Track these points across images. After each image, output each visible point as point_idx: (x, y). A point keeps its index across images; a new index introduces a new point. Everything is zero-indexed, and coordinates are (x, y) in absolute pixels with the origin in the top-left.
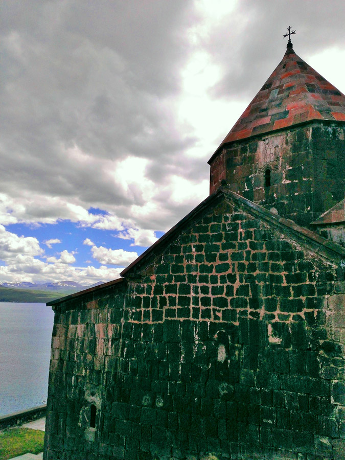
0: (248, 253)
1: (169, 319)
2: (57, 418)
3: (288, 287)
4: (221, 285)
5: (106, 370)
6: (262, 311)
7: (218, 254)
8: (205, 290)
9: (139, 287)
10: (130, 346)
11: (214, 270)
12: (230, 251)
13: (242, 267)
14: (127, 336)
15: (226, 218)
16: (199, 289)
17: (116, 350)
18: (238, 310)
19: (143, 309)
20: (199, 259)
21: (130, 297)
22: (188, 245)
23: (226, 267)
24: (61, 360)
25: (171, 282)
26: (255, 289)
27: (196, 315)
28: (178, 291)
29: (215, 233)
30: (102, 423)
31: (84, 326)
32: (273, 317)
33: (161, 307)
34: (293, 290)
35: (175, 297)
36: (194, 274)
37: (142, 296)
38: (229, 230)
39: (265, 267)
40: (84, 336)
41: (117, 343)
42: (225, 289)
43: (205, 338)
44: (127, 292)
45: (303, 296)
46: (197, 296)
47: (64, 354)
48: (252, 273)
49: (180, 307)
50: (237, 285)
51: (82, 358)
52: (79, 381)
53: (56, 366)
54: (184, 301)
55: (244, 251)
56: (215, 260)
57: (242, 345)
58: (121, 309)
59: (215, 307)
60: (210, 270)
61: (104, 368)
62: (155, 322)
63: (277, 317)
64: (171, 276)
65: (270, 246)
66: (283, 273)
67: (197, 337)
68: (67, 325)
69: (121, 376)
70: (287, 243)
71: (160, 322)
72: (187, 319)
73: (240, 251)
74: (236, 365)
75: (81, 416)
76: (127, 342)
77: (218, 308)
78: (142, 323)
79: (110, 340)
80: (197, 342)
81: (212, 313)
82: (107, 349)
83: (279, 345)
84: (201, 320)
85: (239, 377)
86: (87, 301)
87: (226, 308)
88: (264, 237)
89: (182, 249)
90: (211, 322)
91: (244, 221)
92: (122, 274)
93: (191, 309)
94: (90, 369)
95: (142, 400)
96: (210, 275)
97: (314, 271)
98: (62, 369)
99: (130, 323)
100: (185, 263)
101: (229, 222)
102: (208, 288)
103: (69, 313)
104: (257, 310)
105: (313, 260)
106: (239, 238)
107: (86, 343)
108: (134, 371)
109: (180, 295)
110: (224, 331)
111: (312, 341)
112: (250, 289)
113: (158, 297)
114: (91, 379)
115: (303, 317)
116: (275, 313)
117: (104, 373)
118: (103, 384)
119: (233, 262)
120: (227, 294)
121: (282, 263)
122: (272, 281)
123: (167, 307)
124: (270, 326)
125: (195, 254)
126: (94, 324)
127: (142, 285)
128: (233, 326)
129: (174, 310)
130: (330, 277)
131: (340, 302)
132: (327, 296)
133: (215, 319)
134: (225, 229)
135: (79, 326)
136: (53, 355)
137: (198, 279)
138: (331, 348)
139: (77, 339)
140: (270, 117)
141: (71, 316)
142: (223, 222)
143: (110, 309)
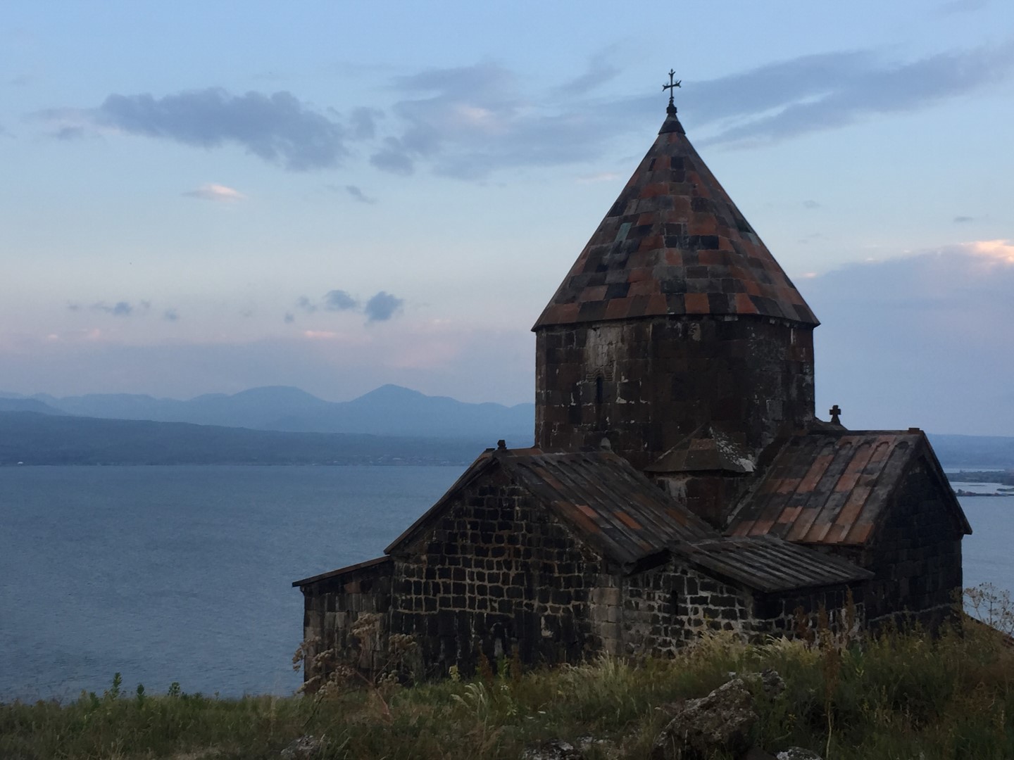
0: (524, 536)
1: (443, 608)
3: (560, 577)
4: (498, 572)
5: (375, 668)
6: (536, 603)
7: (494, 535)
8: (481, 577)
9: (408, 568)
11: (490, 553)
12: (505, 533)
13: (518, 553)
14: (397, 628)
15: (503, 492)
16: (475, 575)
17: (386, 644)
18: (514, 601)
19: (414, 596)
20: (474, 538)
21: (398, 580)
22: (463, 520)
23: (502, 551)
25: (445, 564)
26: (530, 578)
27: (472, 606)
28: (452, 576)
29: (491, 509)
31: (344, 614)
32: (546, 610)
33: (434, 595)
34: (564, 581)
35: (450, 583)
36: (469, 556)
38: (505, 507)
39: (540, 554)
40: (345, 626)
41: (385, 635)
42: (501, 577)
43: (482, 632)
44: (395, 574)
45: (572, 587)
46: (473, 583)
48: (527, 560)
49: (455, 595)
50: (513, 573)
54: (460, 589)
55: (520, 534)
56: (491, 542)
57: (518, 638)
58: (388, 595)
59: (492, 597)
60: (486, 553)
61: (373, 666)
62: (427, 613)
63: (549, 609)
64: (445, 557)
65: (545, 531)
66: (556, 562)
67: (473, 630)
68: (323, 612)
70: (561, 528)
71: (434, 612)
72: (463, 609)
73: (516, 533)
77: (494, 598)
78: (414, 613)
80: (473, 636)
81: (488, 603)
83: (551, 639)
84: (477, 611)
86: (346, 583)
87: (501, 598)
88: (539, 519)
89: (456, 524)
90: (487, 614)
91: (521, 497)
92: (386, 552)
93: (467, 599)
96: (486, 559)
97: (582, 562)
99: (399, 612)
100: (460, 542)
101: (506, 496)
102: (484, 574)
103: (324, 597)
104: (532, 602)
105: (582, 550)
106: (515, 517)
107: (349, 634)
109: (456, 581)
110: (500, 623)
111: (579, 635)
112: (525, 578)
115: (572, 610)
116: (548, 605)
117: (373, 671)
119: (510, 546)
120: (505, 582)
121: (555, 551)
122: (545, 570)
124: (543, 618)
125: (469, 532)
126: (357, 613)
127: (412, 567)
128: (509, 618)
129: (449, 598)
130: (595, 570)
131: (602, 595)
132: (592, 589)
133: (492, 610)
134: (501, 505)
135: (337, 614)
136: (307, 650)
137: (473, 563)
138: (594, 641)
139: (337, 631)
140: (606, 289)
141: (326, 601)
142: (500, 496)
143: (375, 595)
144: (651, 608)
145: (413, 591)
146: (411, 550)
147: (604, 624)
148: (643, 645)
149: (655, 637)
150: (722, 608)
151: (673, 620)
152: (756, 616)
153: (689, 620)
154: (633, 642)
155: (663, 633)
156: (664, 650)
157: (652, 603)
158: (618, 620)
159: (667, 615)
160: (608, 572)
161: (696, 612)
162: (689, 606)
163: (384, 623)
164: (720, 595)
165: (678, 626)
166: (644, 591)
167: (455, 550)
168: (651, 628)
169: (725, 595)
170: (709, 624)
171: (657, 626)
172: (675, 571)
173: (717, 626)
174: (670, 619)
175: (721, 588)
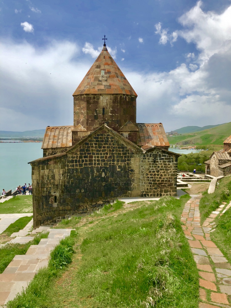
0: (112, 146)
1: (85, 166)
2: (39, 203)
3: (123, 156)
5: (60, 184)
6: (116, 163)
7: (102, 146)
8: (98, 157)
10: (69, 176)
12: (106, 146)
13: (110, 150)
14: (69, 172)
16: (96, 157)
17: (64, 177)
18: (108, 163)
19: (75, 164)
20: (96, 147)
21: (69, 160)
22: (92, 143)
23: (105, 150)
24: (38, 183)
25: (86, 155)
26: (114, 157)
27: (95, 165)
28: (88, 157)
29: (101, 140)
30: (60, 201)
32: (118, 164)
33: (82, 163)
35: (87, 160)
36: (94, 152)
37: (74, 159)
38: (106, 139)
39: (117, 151)
40: (49, 174)
41: (64, 175)
42: (105, 157)
43: (98, 171)
44: (68, 158)
45: (126, 158)
46: (96, 159)
47: (39, 181)
48: (113, 152)
49: (89, 162)
50: (108, 156)
51: (49, 181)
52: (48, 189)
54: (91, 161)
55: (111, 146)
56: (101, 148)
57: (109, 172)
58: (65, 164)
60: (100, 151)
62: (80, 168)
64: (86, 153)
65: (118, 145)
66: (122, 152)
68: (40, 171)
69: (67, 185)
70: (123, 144)
71: (82, 167)
72: (92, 166)
73: (109, 146)
74: (108, 177)
75: (50, 200)
77: (102, 162)
78: (75, 168)
79: (61, 174)
80: (95, 172)
82: (60, 177)
83: (120, 171)
84: (97, 166)
85: (108, 181)
86: (49, 162)
87: (105, 162)
88: (117, 142)
89: (89, 144)
90: (100, 167)
91: (111, 137)
93: (93, 163)
94: (53, 185)
95: (76, 191)
96: (100, 153)
97: (129, 152)
98: (39, 186)
99: (70, 168)
100: (91, 149)
101: (106, 136)
102: (99, 157)
103: (40, 166)
104: (114, 162)
105: (129, 149)
106: (109, 142)
107: (50, 176)
108: (72, 183)
109: (89, 159)
110: (104, 168)
111: (128, 169)
112: (112, 157)
113: (81, 159)
114: (54, 188)
115: (126, 164)
116: (119, 163)
117: (60, 185)
118: (59, 189)
119: (107, 149)
120: (105, 158)
121: (121, 150)
122: (118, 154)
123: (84, 163)
124: (117, 166)
126: (53, 170)
127: (74, 156)
128: (107, 167)
129: (87, 163)
130: (133, 153)
131: (135, 159)
132: (132, 158)
133: (101, 165)
134: (104, 138)
135: (46, 171)
136: (33, 182)
137: (96, 154)
138: (132, 170)
139: (45, 175)
140: (104, 86)
141: (41, 167)
142: (104, 136)
143: (60, 164)
144: (149, 162)
145: (74, 162)
146: (74, 151)
147: (135, 166)
148: (146, 170)
149: (150, 168)
150: (168, 160)
153: (159, 164)
154: (143, 170)
155: (152, 167)
156: (152, 171)
157: (149, 160)
158: (140, 165)
159: (153, 163)
160: (137, 154)
161: (161, 162)
162: (159, 160)
163: (64, 172)
165: (156, 165)
166: (147, 158)
167: (89, 151)
168: (149, 166)
169: (168, 157)
170: (164, 164)
171: (150, 165)
172: (156, 153)
173: (166, 164)
174: (154, 164)
175: (167, 156)
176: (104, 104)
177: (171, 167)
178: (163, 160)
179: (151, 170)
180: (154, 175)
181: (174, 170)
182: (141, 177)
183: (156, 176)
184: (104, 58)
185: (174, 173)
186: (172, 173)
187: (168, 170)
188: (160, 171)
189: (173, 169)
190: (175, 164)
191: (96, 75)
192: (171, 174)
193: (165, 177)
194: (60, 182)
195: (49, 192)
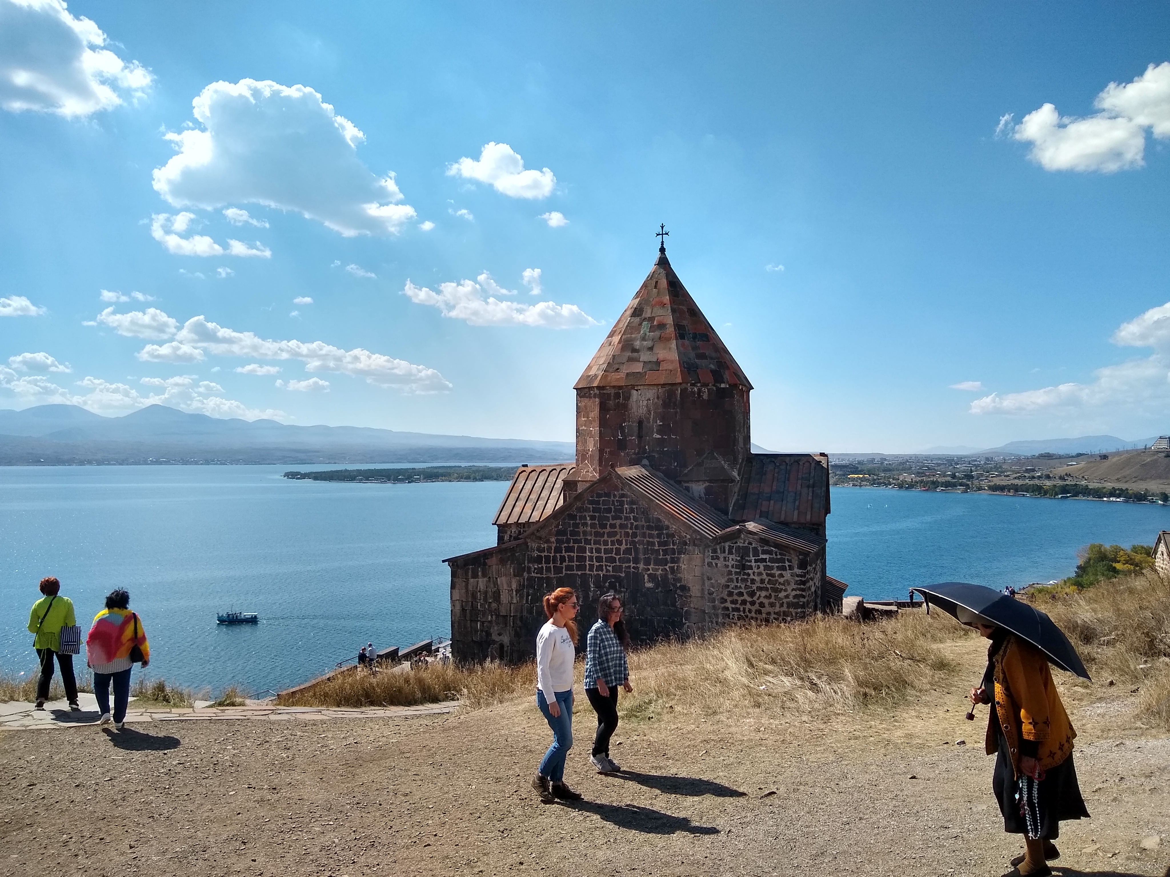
0: (632, 524)
1: (569, 572)
3: (659, 549)
4: (612, 547)
5: (512, 614)
6: (641, 566)
7: (609, 523)
8: (598, 551)
10: (533, 595)
11: (606, 535)
12: (618, 522)
13: (627, 534)
14: (531, 586)
15: (615, 496)
16: (594, 550)
17: (521, 597)
18: (624, 565)
19: (544, 566)
20: (593, 526)
21: (531, 555)
22: (583, 514)
23: (615, 534)
24: (463, 610)
25: (570, 544)
26: (637, 550)
27: (591, 569)
28: (575, 551)
29: (606, 507)
31: (485, 579)
32: (649, 570)
33: (561, 564)
34: (662, 551)
35: (573, 556)
36: (589, 538)
37: (543, 554)
38: (617, 505)
39: (644, 535)
40: (487, 588)
41: (521, 592)
42: (614, 550)
43: (598, 586)
44: (529, 551)
45: (668, 555)
46: (592, 555)
47: (466, 605)
48: (634, 539)
49: (578, 563)
50: (623, 547)
51: (487, 606)
52: (485, 625)
53: (458, 615)
54: (581, 559)
55: (629, 523)
56: (606, 528)
57: (627, 589)
58: (523, 565)
59: (607, 564)
60: (603, 535)
61: (510, 613)
62: (556, 575)
63: (651, 570)
64: (570, 539)
65: (648, 520)
66: (656, 540)
67: (592, 586)
68: (468, 579)
69: (527, 618)
70: (659, 518)
71: (561, 575)
73: (625, 522)
75: (489, 653)
76: (531, 592)
77: (609, 564)
78: (544, 576)
79: (514, 591)
80: (592, 589)
81: (604, 567)
82: (512, 598)
83: (652, 588)
84: (595, 573)
86: (488, 559)
87: (615, 564)
88: (643, 513)
89: (578, 517)
90: (603, 575)
91: (629, 499)
93: (588, 565)
94: (496, 615)
96: (602, 539)
97: (675, 539)
98: (465, 617)
99: (532, 576)
100: (581, 529)
101: (617, 499)
102: (601, 549)
103: (469, 569)
104: (638, 565)
105: (675, 532)
106: (625, 512)
107: (490, 593)
109: (578, 554)
110: (613, 580)
111: (673, 585)
112: (633, 550)
114: (498, 624)
115: (668, 570)
116: (650, 567)
117: (510, 616)
118: (510, 625)
119: (620, 530)
120: (616, 554)
121: (655, 533)
122: (648, 545)
123: (566, 563)
124: (646, 576)
125: (589, 522)
126: (497, 578)
127: (543, 546)
128: (621, 576)
129: (573, 566)
130: (685, 544)
131: (690, 560)
132: (682, 556)
133: (606, 572)
134: (613, 504)
135: (480, 580)
136: (454, 606)
137: (592, 542)
138: (684, 588)
139: (479, 591)
140: (642, 364)
141: (470, 571)
142: (612, 498)
143: (513, 566)
144: (727, 566)
145: (543, 562)
146: (543, 533)
147: (691, 577)
148: (721, 589)
149: (729, 584)
151: (742, 573)
152: (799, 568)
153: (754, 573)
154: (713, 587)
155: (735, 581)
156: (736, 591)
157: (727, 563)
158: (703, 574)
159: (738, 570)
160: (695, 545)
161: (759, 567)
162: (753, 564)
163: (520, 585)
164: (775, 557)
165: (746, 577)
166: (722, 556)
167: (578, 534)
168: (726, 579)
169: (779, 557)
170: (768, 575)
171: (731, 577)
172: (744, 543)
173: (773, 575)
174: (740, 572)
175: (776, 553)
176: (641, 411)
177: (787, 582)
178: (765, 564)
179: (733, 588)
180: (741, 604)
181: (794, 593)
182: (707, 607)
183: (748, 606)
184: (656, 287)
185: (796, 600)
186: (791, 599)
187: (780, 592)
188: (758, 593)
189: (793, 590)
190: (798, 576)
191: (629, 336)
192: (788, 603)
193: (771, 610)
194: (512, 608)
195: (487, 632)
